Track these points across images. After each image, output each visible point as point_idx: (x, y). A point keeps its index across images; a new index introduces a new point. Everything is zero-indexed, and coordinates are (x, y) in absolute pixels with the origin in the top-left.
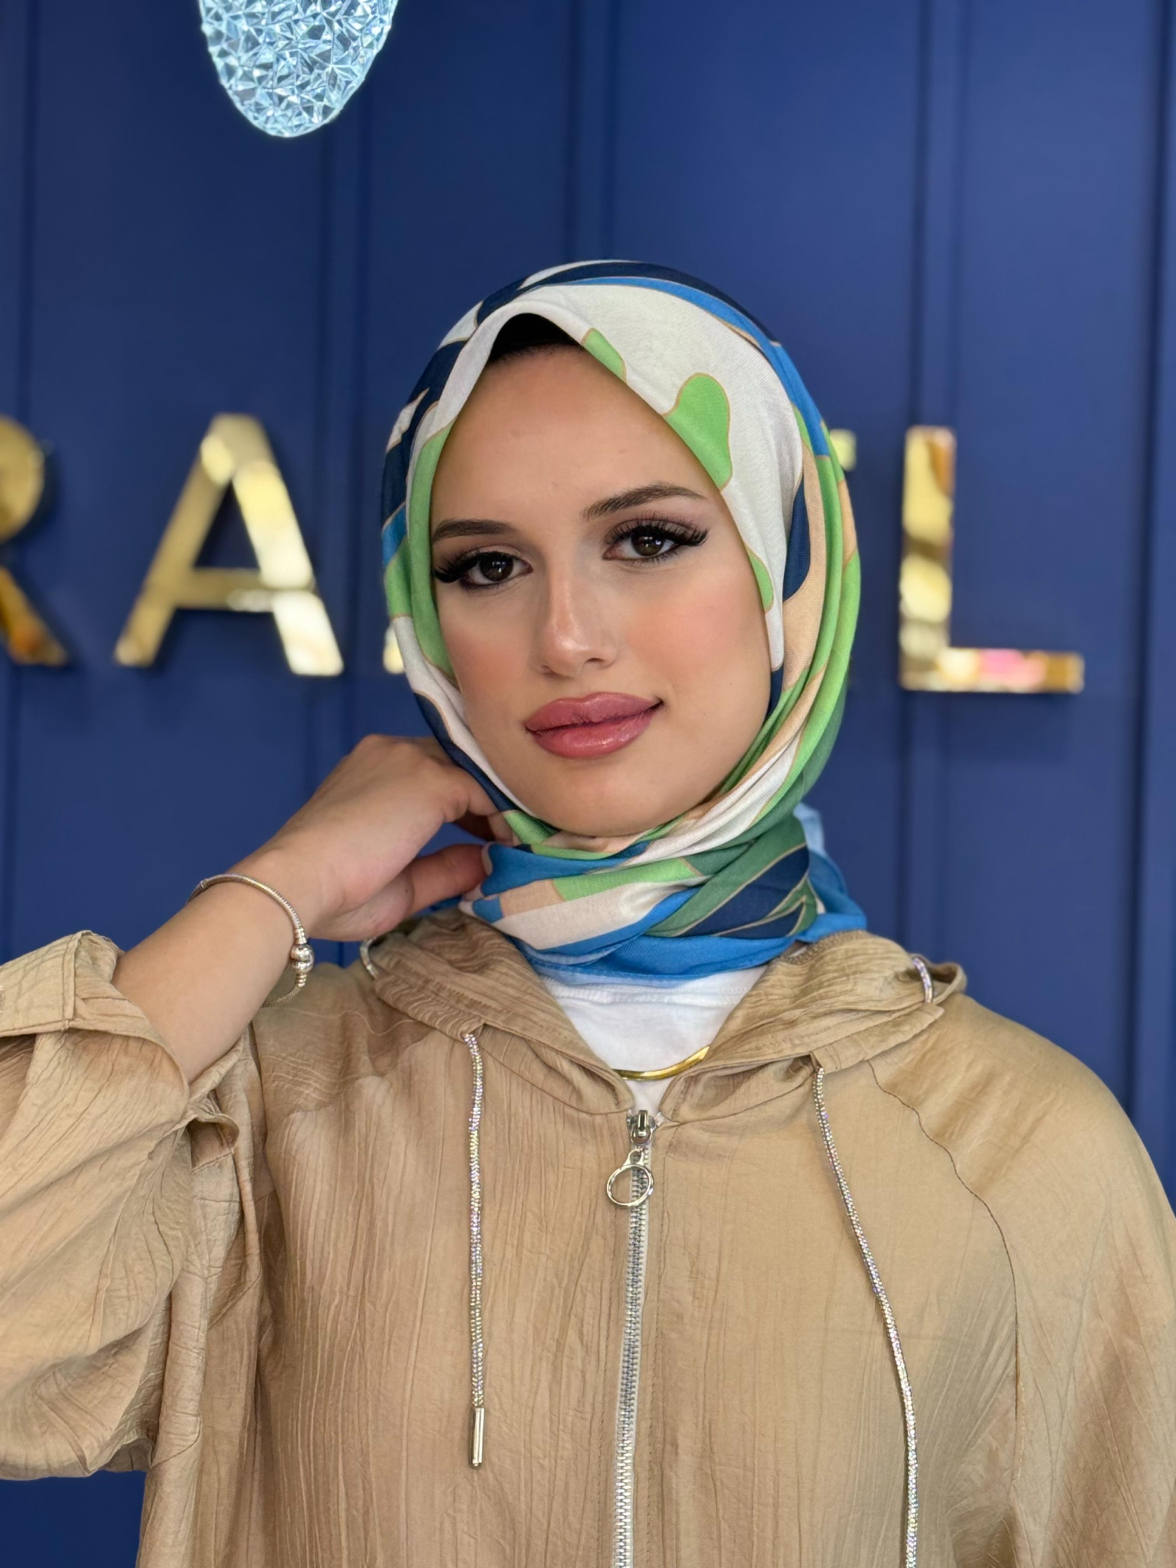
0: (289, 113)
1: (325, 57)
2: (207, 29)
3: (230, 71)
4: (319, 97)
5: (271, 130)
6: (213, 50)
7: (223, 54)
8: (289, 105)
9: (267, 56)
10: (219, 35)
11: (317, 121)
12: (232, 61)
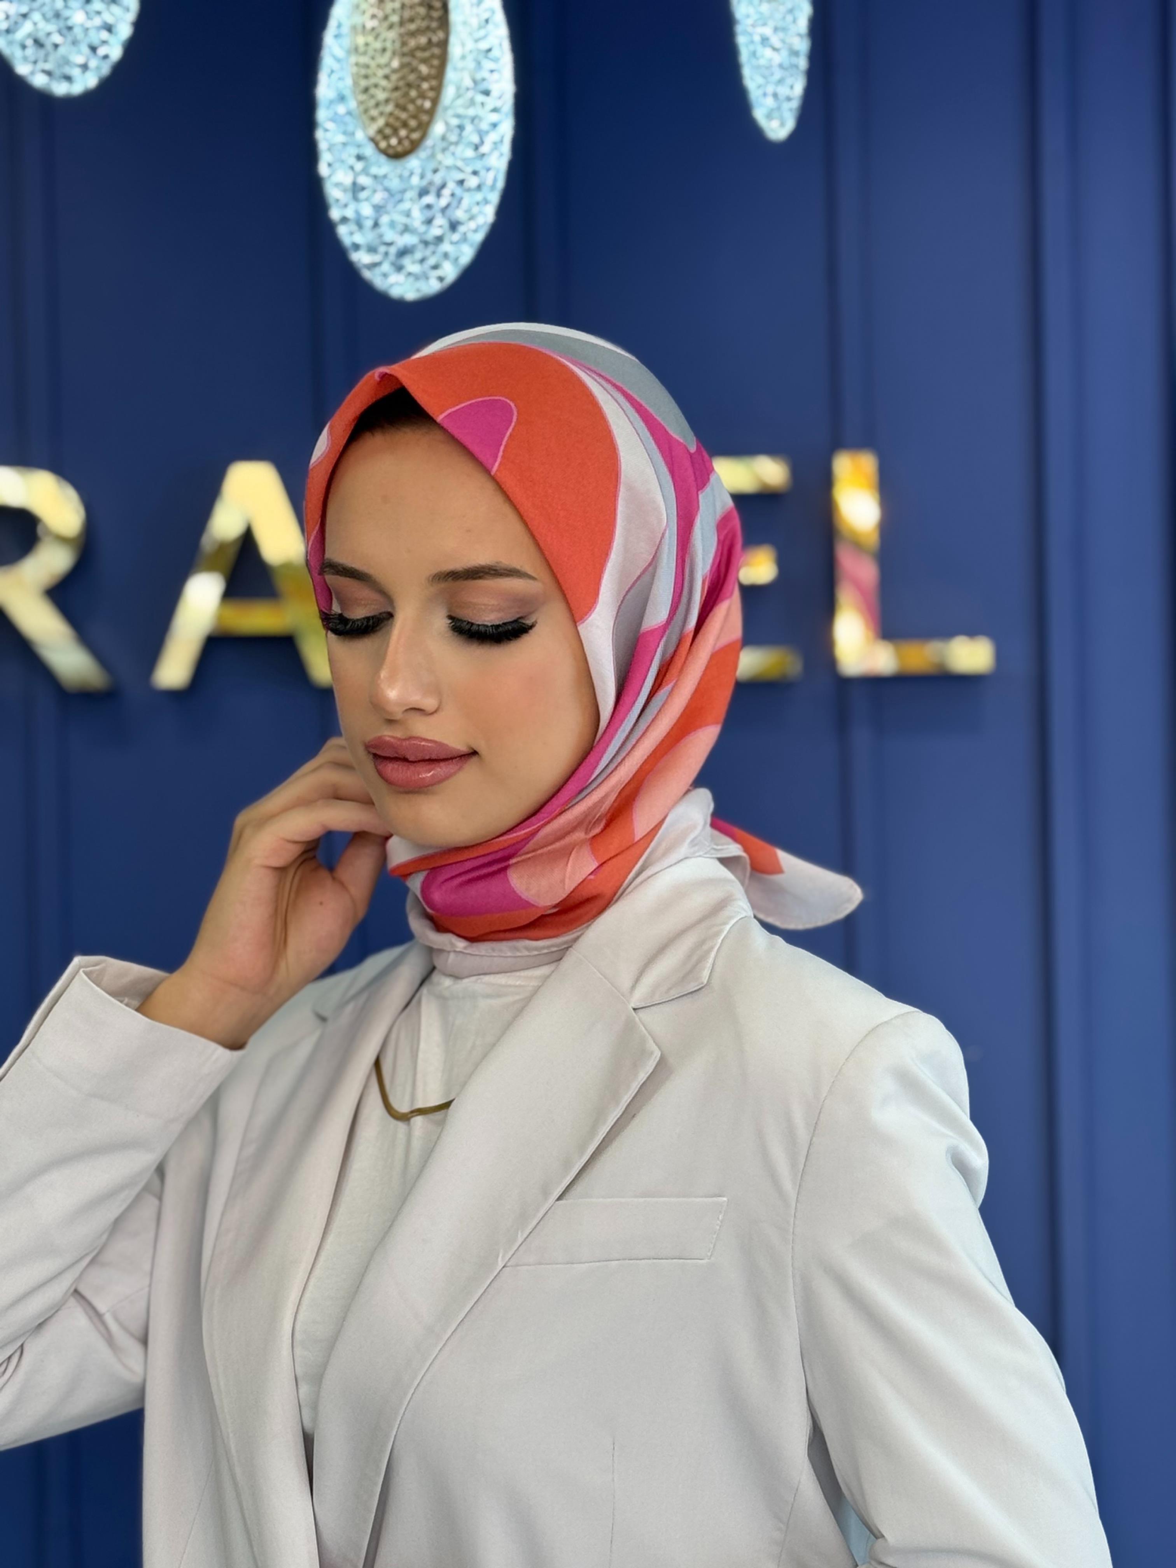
0: (411, 279)
1: (439, 239)
2: (335, 214)
3: (357, 247)
4: (435, 267)
5: (396, 292)
6: (343, 231)
7: (352, 233)
8: (410, 274)
9: (389, 235)
10: (344, 220)
11: (432, 287)
12: (358, 238)
